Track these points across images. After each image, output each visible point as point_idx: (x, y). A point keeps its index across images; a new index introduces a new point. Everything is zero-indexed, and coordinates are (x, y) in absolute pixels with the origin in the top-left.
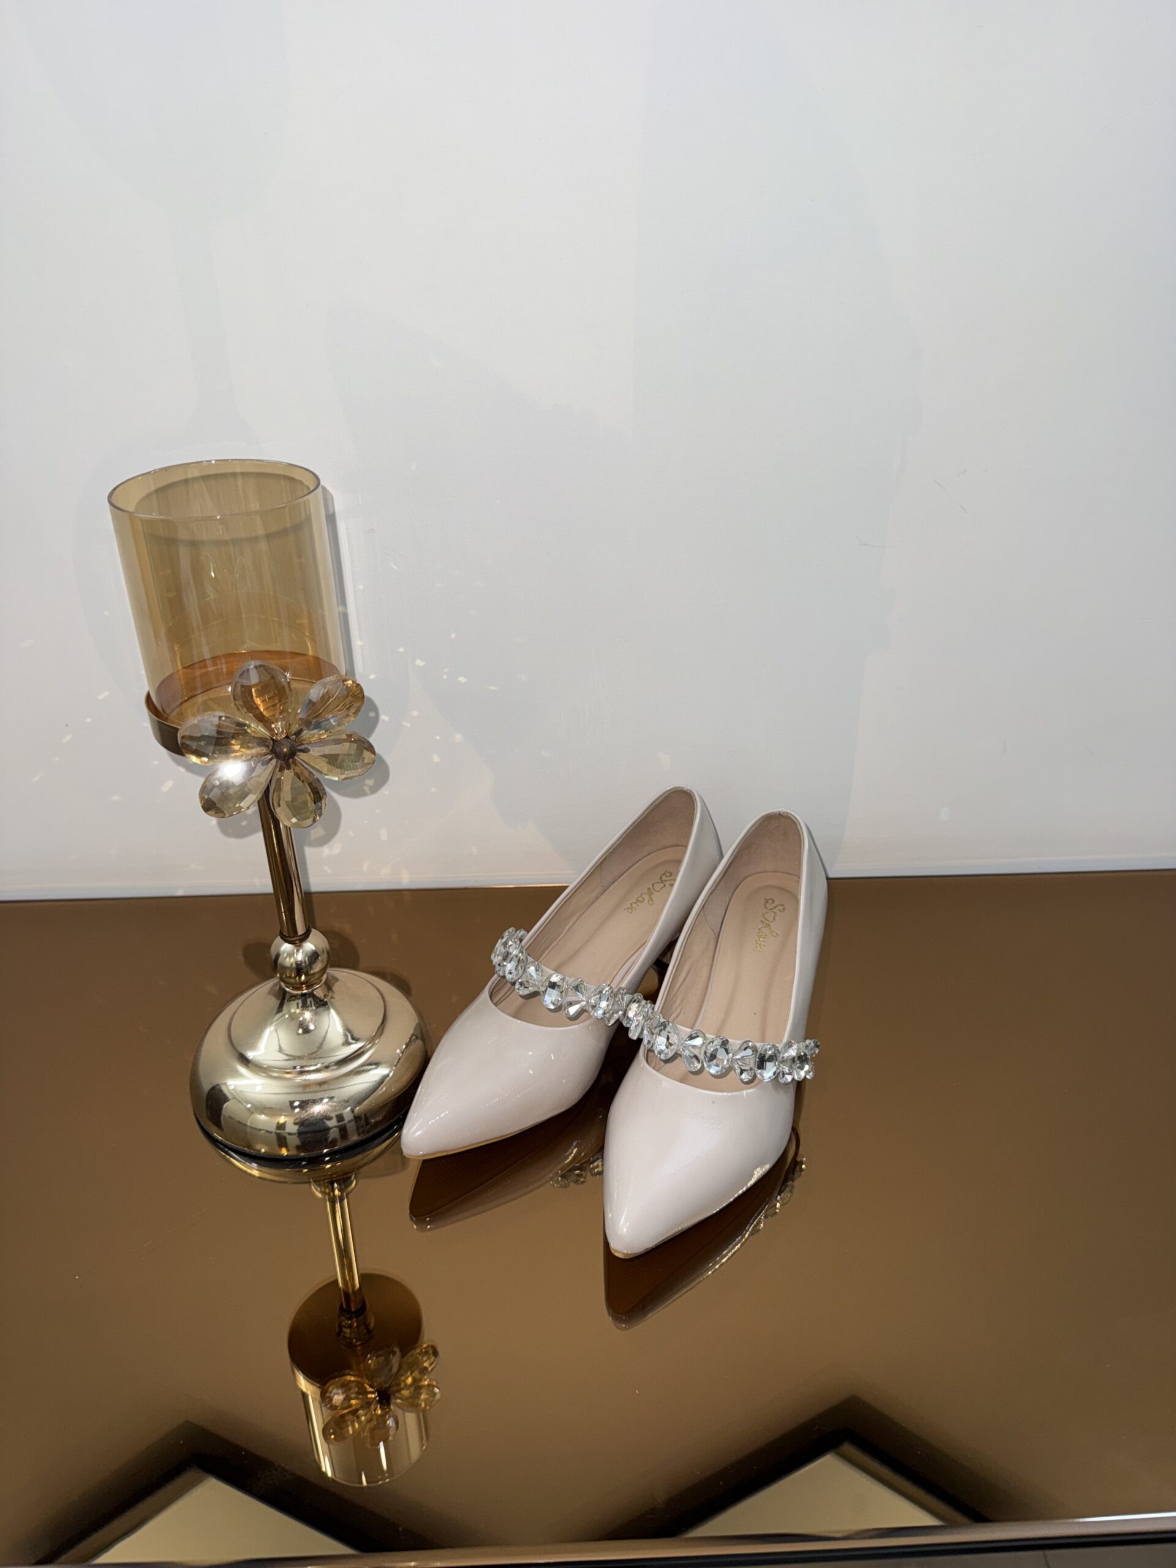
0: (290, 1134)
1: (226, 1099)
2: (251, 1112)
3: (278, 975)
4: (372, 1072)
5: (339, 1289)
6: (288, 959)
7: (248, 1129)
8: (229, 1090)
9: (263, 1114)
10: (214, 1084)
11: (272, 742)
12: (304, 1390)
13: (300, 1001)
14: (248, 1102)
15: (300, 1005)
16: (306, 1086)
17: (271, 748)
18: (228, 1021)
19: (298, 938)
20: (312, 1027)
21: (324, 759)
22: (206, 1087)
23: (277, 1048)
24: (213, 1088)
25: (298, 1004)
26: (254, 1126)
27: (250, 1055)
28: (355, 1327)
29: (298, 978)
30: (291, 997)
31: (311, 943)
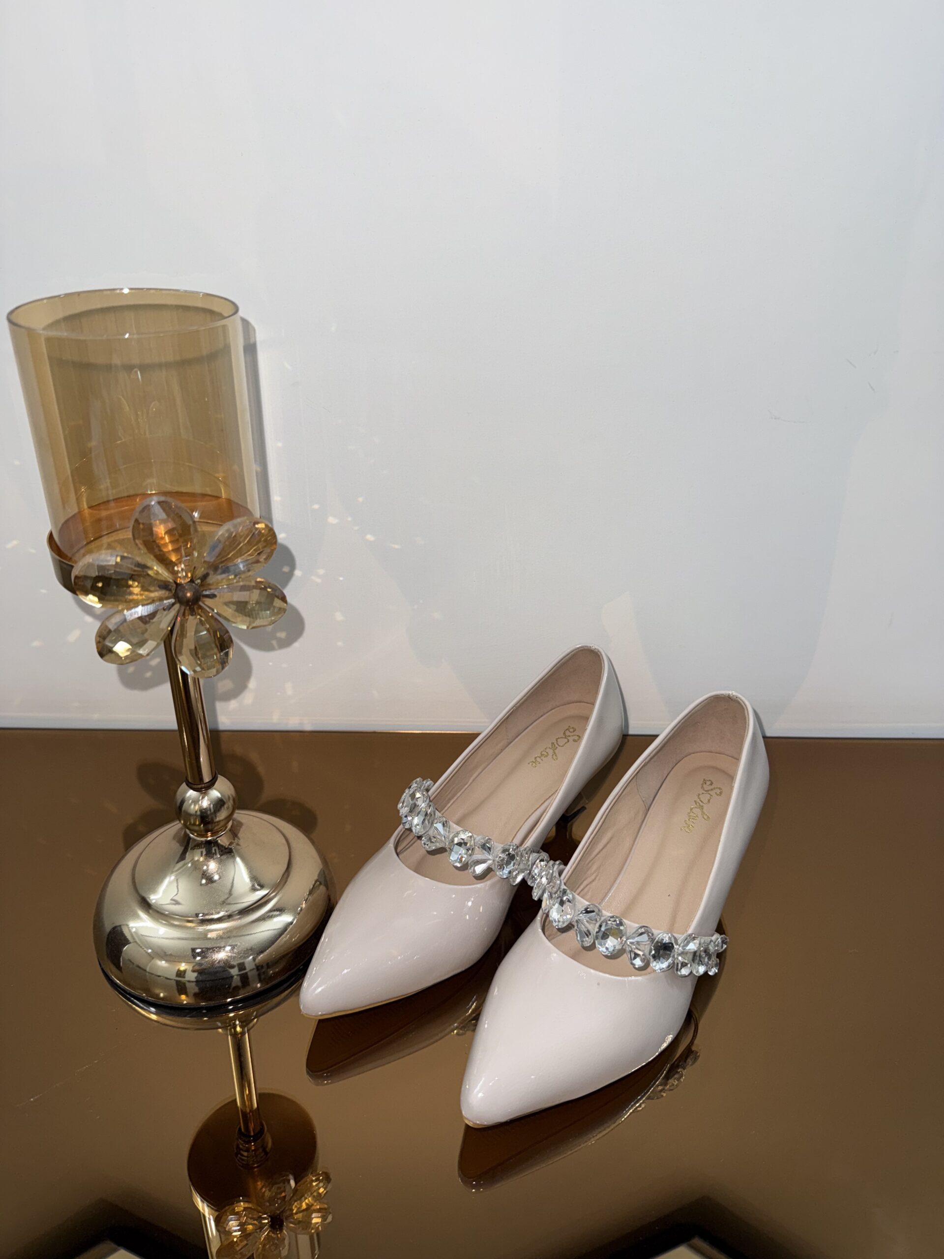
1: (126, 942)
2: (151, 957)
6: (192, 806)
8: (130, 932)
11: (175, 585)
12: (201, 1210)
13: (204, 849)
14: (149, 947)
17: (174, 592)
18: (133, 862)
19: (203, 785)
21: (232, 606)
24: (115, 929)
25: (202, 853)
30: (195, 844)
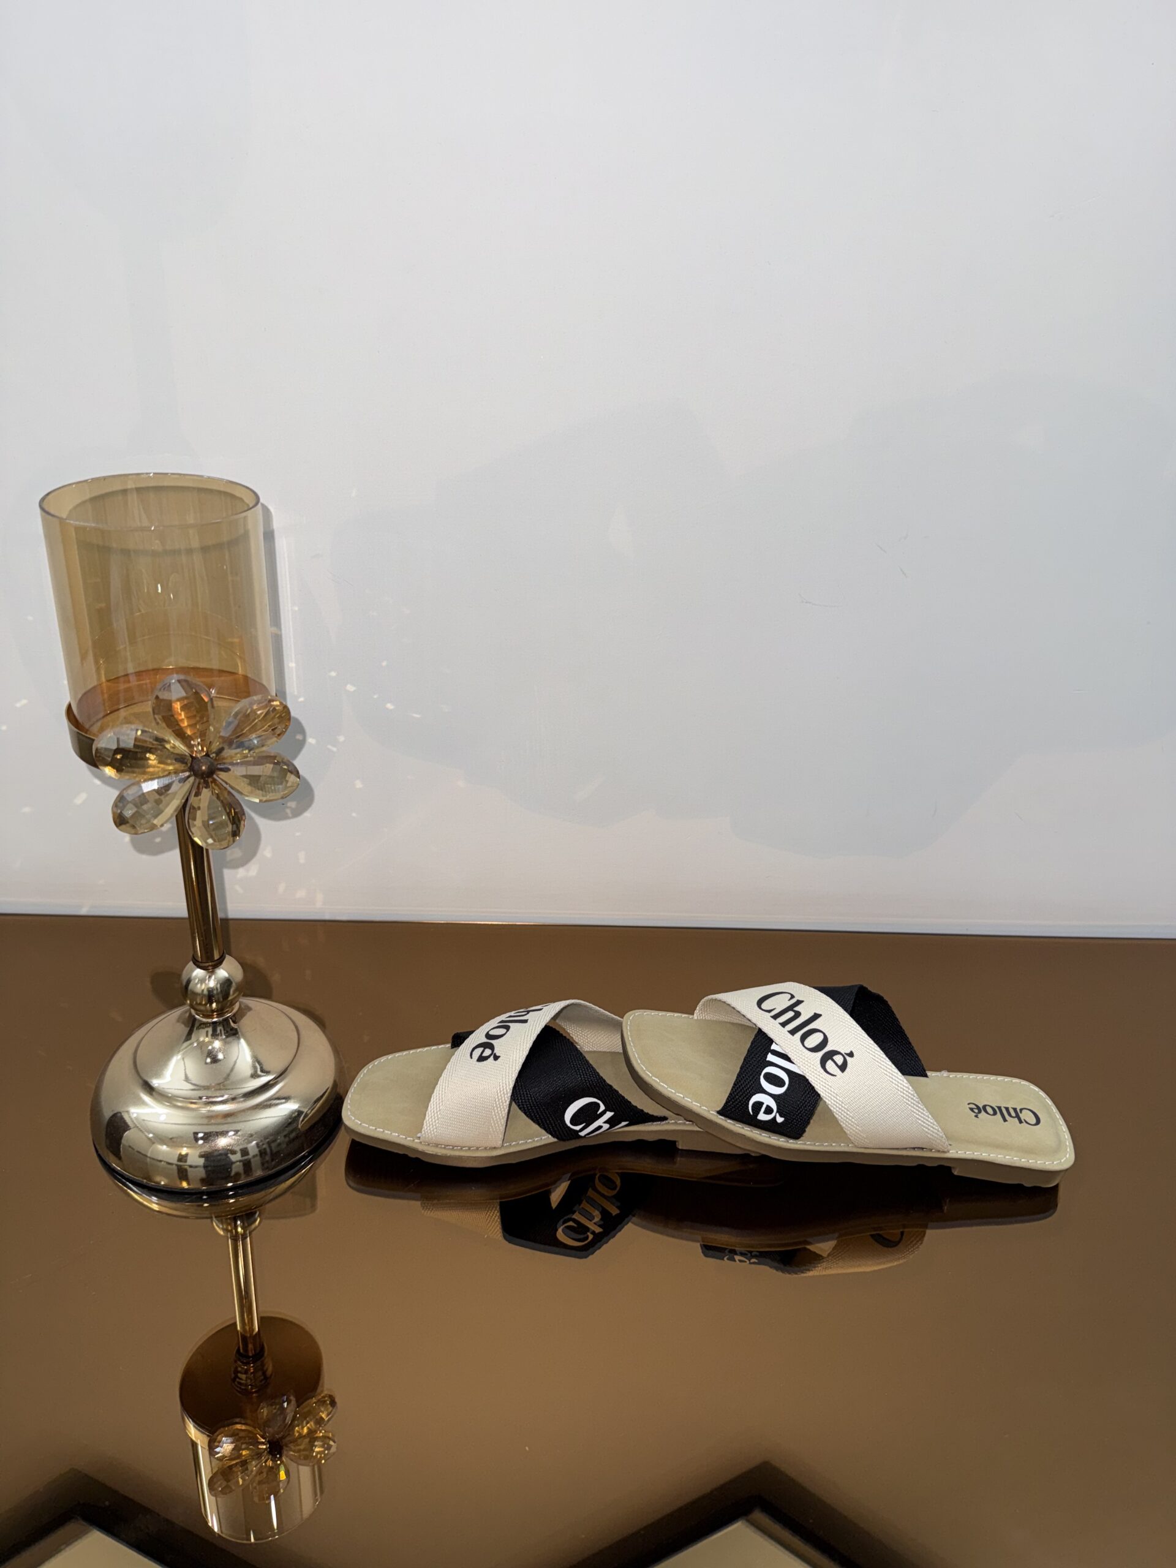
0: (191, 1166)
1: (126, 1127)
2: (152, 1142)
3: (188, 1002)
4: (280, 1107)
5: (238, 1331)
6: (199, 986)
7: (148, 1159)
8: (130, 1117)
9: (165, 1144)
10: (115, 1112)
11: (190, 759)
12: (194, 1439)
13: (210, 1030)
14: (150, 1132)
15: (210, 1032)
16: (211, 1117)
17: (189, 765)
18: (135, 1046)
19: (210, 964)
20: (220, 1056)
21: (245, 780)
22: (107, 1114)
23: (183, 1077)
24: (115, 1115)
25: (207, 1032)
26: (156, 1157)
27: (155, 1083)
28: (252, 1373)
29: (208, 1005)
30: (200, 1025)
31: (223, 969)
